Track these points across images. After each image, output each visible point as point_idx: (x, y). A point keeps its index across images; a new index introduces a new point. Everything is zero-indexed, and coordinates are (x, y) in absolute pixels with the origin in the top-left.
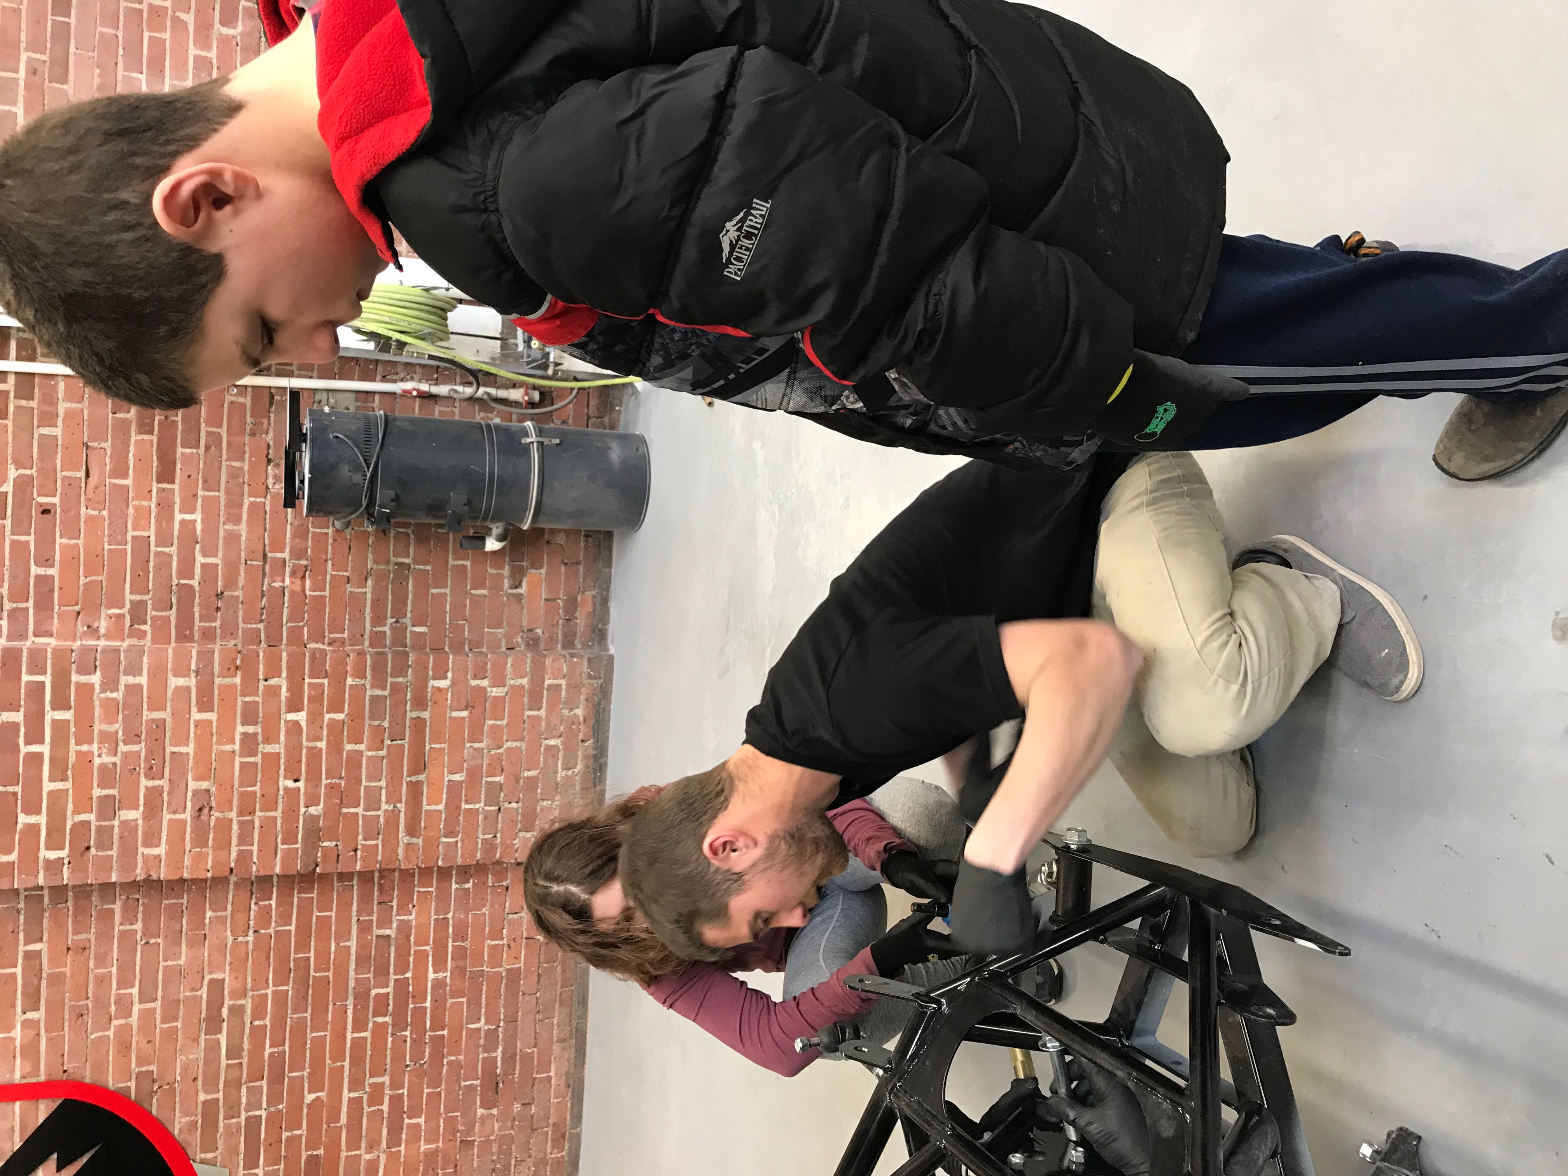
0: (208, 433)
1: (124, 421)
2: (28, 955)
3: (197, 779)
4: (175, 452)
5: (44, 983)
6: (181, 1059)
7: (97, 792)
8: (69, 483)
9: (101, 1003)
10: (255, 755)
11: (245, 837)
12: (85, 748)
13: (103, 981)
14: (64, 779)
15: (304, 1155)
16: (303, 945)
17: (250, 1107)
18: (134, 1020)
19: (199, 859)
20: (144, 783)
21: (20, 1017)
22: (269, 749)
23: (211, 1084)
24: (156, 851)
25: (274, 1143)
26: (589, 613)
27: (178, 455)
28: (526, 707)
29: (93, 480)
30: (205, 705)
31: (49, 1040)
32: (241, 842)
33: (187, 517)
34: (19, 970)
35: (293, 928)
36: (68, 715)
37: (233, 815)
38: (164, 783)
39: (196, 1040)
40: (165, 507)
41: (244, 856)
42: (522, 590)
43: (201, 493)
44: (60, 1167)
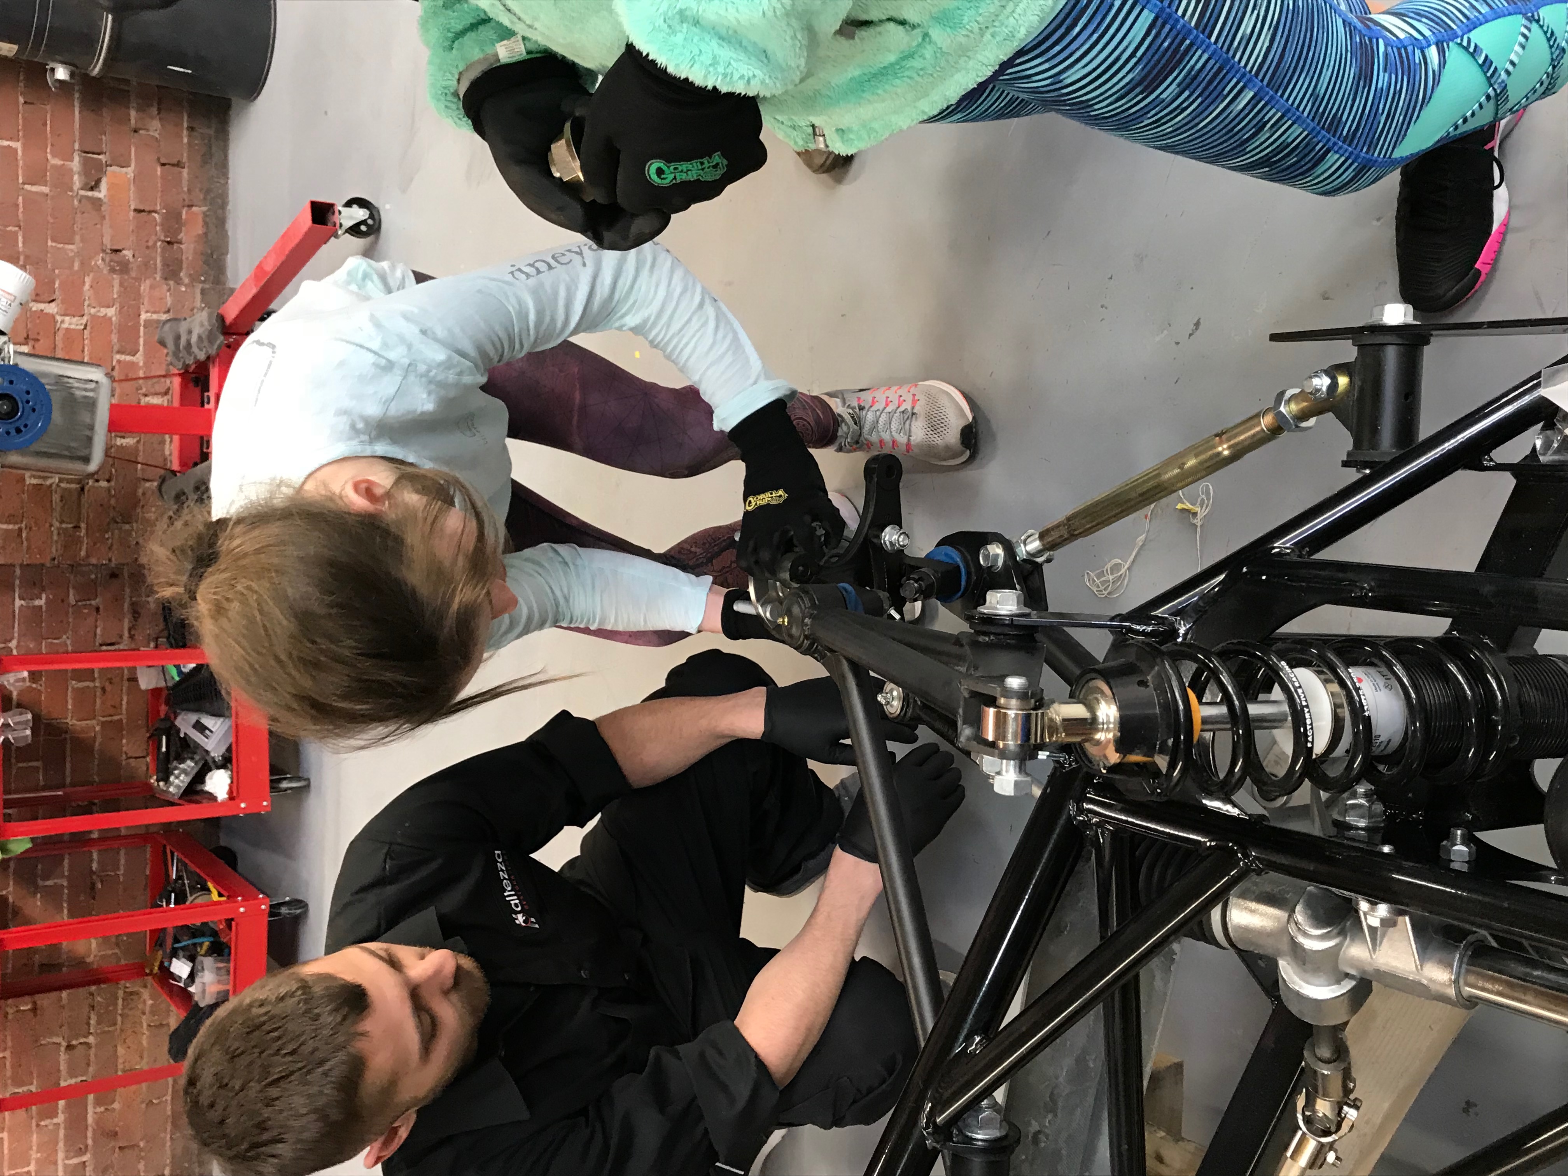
26: (199, 235)
28: (116, 348)
42: (102, 193)
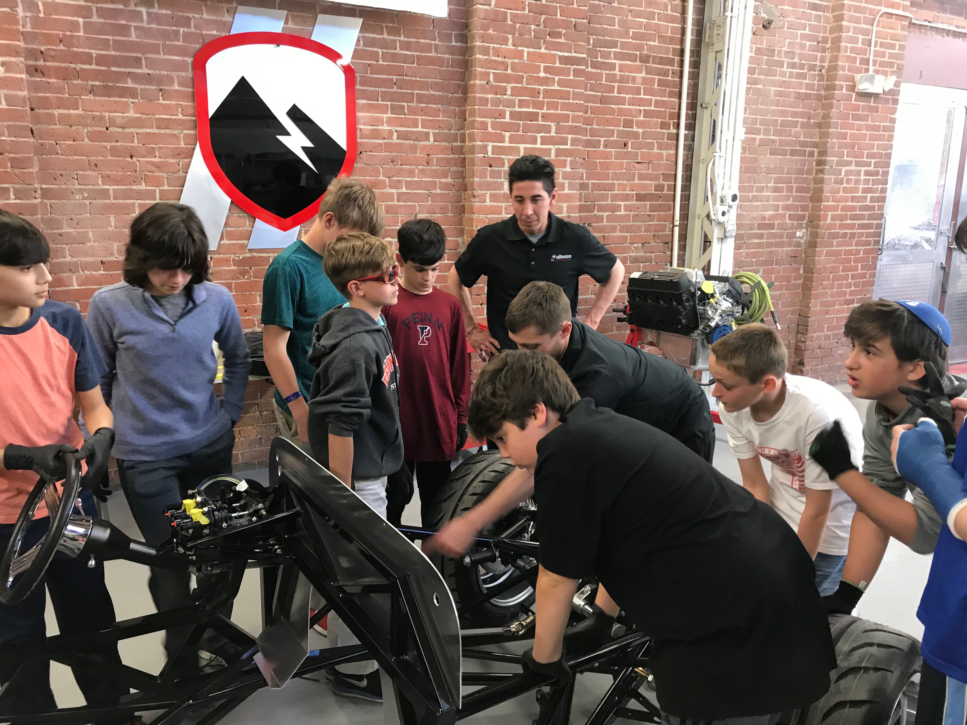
0: (654, 215)
1: (659, 178)
2: (427, 134)
4: (648, 201)
5: (412, 142)
8: (636, 155)
9: (399, 172)
13: (411, 173)
18: (388, 190)
21: (394, 129)
27: (646, 203)
29: (636, 165)
31: (381, 145)
33: (622, 207)
34: (420, 129)
40: (626, 198)
43: (632, 213)
44: (305, 149)
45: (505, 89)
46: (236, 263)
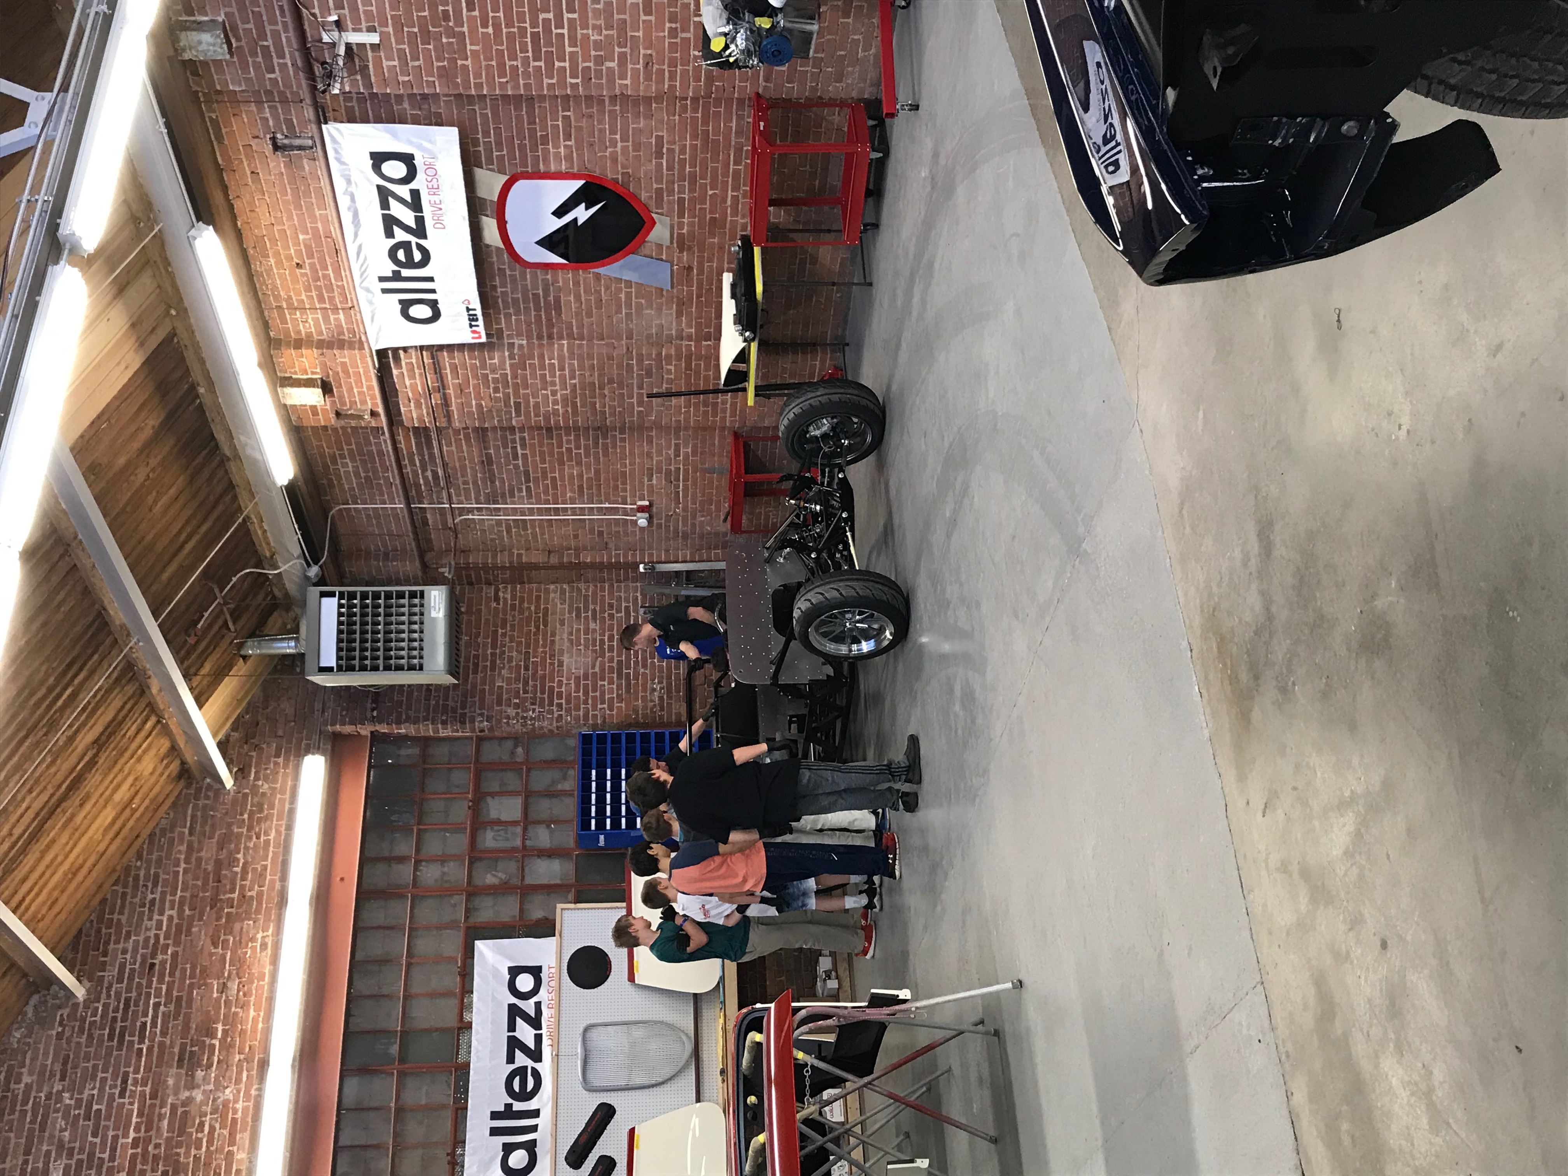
2: (564, 117)
3: (645, 49)
5: (573, 130)
6: (643, 168)
7: (593, 53)
9: (602, 140)
10: (676, 37)
11: (672, 77)
12: (585, 31)
13: (601, 131)
14: (576, 46)
15: (708, 217)
16: (705, 123)
17: (679, 193)
18: (619, 149)
19: (648, 87)
20: (617, 49)
21: (562, 143)
22: (684, 35)
23: (659, 180)
24: (625, 82)
25: (692, 210)
30: (648, 12)
31: (578, 154)
32: (671, 79)
34: (560, 123)
35: (700, 115)
36: (575, 16)
37: (666, 67)
38: (628, 50)
39: (651, 161)
41: (672, 88)
44: (587, 208)
45: (511, 66)
46: (681, 251)
